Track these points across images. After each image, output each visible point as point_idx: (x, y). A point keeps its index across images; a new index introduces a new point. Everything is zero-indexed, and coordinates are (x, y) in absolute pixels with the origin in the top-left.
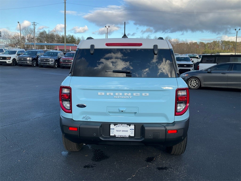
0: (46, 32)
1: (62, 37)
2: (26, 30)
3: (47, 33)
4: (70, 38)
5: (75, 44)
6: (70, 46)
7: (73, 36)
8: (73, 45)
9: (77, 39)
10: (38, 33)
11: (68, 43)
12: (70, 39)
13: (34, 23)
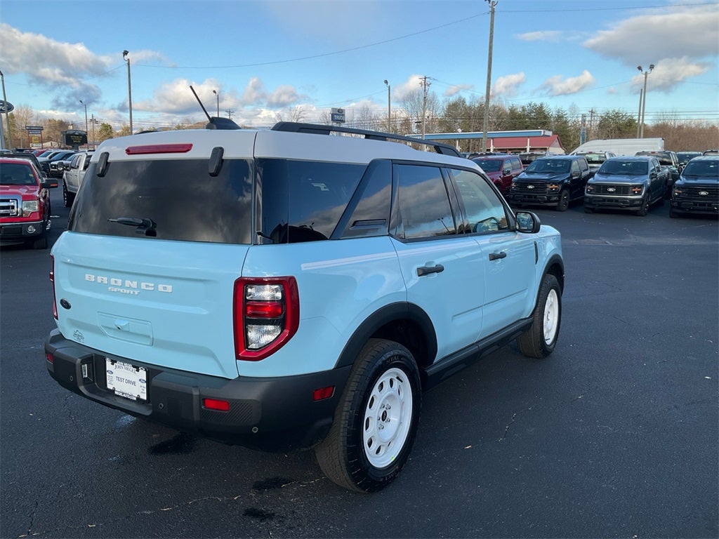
0: (464, 102)
1: (509, 112)
2: (413, 100)
3: (468, 104)
4: (533, 112)
5: (542, 131)
6: (529, 137)
7: (541, 107)
8: (538, 134)
9: (554, 113)
10: (445, 106)
11: (526, 128)
12: (533, 114)
13: (425, 78)
